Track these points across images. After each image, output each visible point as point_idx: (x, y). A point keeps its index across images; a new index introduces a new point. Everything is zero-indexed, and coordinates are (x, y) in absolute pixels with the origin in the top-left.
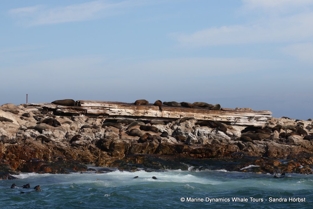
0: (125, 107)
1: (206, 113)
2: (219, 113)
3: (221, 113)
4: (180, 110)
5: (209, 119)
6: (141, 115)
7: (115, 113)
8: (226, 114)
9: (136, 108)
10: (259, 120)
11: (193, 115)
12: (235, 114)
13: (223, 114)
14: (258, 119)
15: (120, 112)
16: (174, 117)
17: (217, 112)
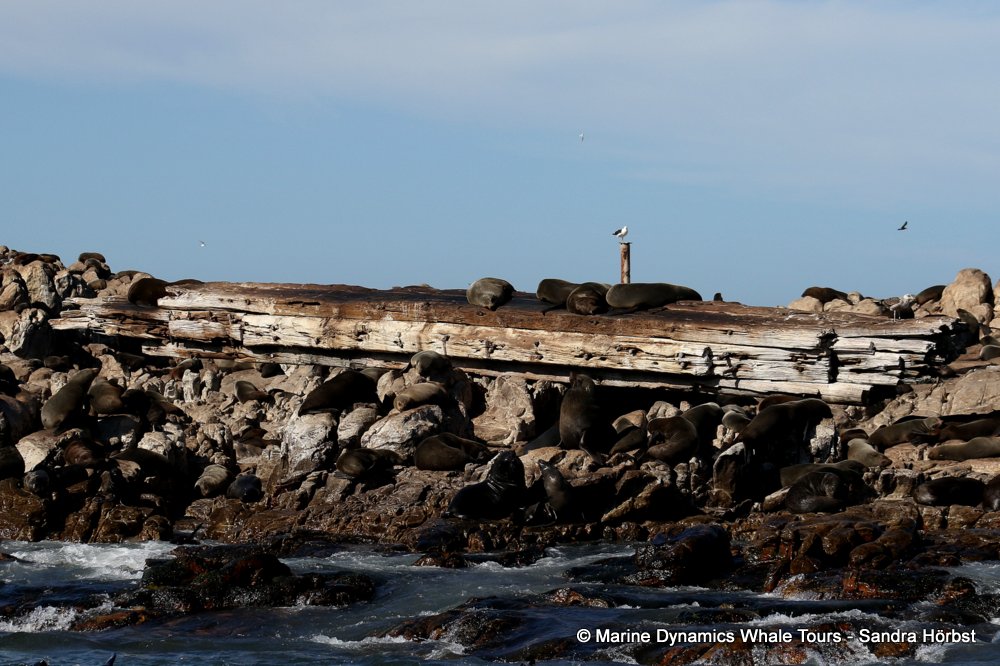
0: (298, 310)
1: (602, 331)
2: (656, 331)
3: (662, 333)
4: (498, 320)
5: (604, 364)
6: (346, 342)
7: (258, 334)
8: (687, 336)
9: (335, 311)
10: (862, 366)
11: (537, 344)
12: (726, 338)
13: (671, 335)
14: (859, 361)
15: (276, 334)
16: (465, 355)
17: (648, 327)
